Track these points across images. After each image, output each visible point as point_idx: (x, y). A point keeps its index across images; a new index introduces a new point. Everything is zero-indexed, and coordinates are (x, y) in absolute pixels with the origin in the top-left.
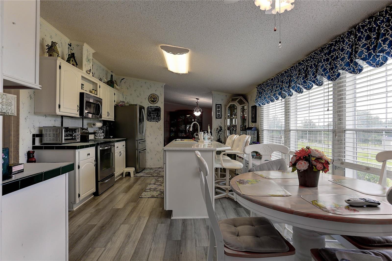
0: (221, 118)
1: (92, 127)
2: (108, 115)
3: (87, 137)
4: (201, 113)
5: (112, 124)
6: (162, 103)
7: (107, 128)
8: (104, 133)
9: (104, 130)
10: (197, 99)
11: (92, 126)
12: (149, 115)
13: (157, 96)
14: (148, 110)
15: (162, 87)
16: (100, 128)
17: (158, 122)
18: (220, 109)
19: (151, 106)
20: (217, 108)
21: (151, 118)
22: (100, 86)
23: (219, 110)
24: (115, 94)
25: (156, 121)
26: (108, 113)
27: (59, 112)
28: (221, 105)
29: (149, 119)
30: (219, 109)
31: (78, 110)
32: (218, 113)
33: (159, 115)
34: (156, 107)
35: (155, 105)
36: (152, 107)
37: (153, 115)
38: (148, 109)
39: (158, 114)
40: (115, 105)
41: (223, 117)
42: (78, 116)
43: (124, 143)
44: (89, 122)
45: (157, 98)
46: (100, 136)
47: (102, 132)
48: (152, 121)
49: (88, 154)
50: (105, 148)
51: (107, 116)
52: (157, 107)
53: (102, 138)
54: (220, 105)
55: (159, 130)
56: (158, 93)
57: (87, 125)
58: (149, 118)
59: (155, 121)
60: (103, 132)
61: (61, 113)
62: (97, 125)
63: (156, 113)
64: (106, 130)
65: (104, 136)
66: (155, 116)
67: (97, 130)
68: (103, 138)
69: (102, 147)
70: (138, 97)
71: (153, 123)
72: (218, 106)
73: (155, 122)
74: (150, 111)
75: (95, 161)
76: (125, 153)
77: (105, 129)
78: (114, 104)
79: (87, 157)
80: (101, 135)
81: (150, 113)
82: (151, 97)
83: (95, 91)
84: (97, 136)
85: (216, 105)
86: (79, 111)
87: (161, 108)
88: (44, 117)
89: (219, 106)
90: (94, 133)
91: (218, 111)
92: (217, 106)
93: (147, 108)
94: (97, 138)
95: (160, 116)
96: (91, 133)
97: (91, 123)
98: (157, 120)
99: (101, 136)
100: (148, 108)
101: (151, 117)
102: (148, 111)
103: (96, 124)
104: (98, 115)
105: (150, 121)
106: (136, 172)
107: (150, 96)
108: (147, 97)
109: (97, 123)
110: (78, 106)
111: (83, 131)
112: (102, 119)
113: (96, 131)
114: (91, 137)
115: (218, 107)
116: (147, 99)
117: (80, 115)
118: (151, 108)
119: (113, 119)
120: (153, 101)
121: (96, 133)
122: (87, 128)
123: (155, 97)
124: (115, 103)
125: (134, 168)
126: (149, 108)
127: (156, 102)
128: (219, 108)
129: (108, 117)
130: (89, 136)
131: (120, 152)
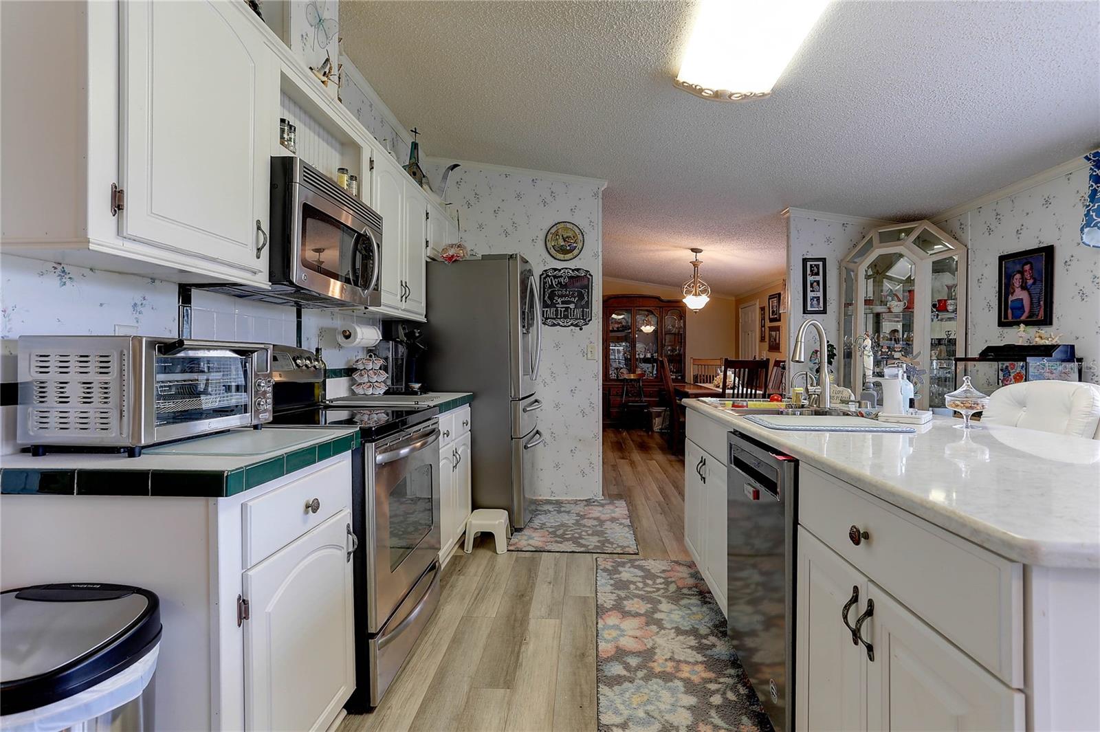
0: (824, 312)
1: (340, 347)
2: (404, 297)
3: (317, 391)
4: (708, 299)
5: (417, 335)
6: (596, 255)
7: (401, 349)
8: (388, 373)
9: (386, 359)
10: (693, 250)
11: (341, 339)
12: (549, 302)
13: (577, 231)
14: (545, 283)
15: (596, 195)
16: (371, 352)
17: (581, 329)
18: (820, 278)
19: (555, 270)
20: (809, 272)
21: (557, 315)
22: (372, 162)
23: (818, 282)
24: (427, 214)
25: (576, 325)
26: (404, 285)
27: (119, 242)
28: (824, 260)
29: (547, 319)
30: (817, 278)
31: (259, 250)
32: (813, 294)
33: (587, 302)
34: (573, 270)
35: (572, 265)
36: (560, 270)
37: (563, 303)
38: (545, 278)
39: (581, 297)
40: (429, 260)
41: (832, 306)
42: (261, 281)
43: (464, 412)
44: (327, 322)
45: (580, 237)
46: (371, 385)
47: (380, 369)
48: (559, 324)
49: (307, 507)
50: (399, 454)
51: (399, 297)
52: (578, 270)
53: (382, 392)
54: (821, 264)
55: (587, 359)
56: (580, 220)
57: (319, 336)
58: (551, 312)
59: (572, 325)
60: (385, 368)
61: (129, 245)
62: (359, 336)
63: (573, 296)
64: (396, 360)
65: (389, 383)
66: (572, 306)
67: (358, 358)
68: (385, 393)
69: (385, 451)
70: (507, 234)
71: (563, 333)
72: (811, 265)
73: (572, 327)
74: (551, 286)
75: (349, 532)
76: (469, 451)
77: (390, 356)
78: (424, 255)
79: (305, 522)
80: (375, 379)
81: (551, 297)
82: (556, 234)
83: (352, 178)
84: (360, 384)
85: (805, 261)
86: (265, 252)
87: (592, 276)
88: (52, 282)
89: (818, 266)
90: (349, 372)
91: (812, 285)
92: (809, 264)
93: (541, 275)
94: (359, 391)
95: (588, 304)
96: (337, 373)
97: (337, 329)
98: (577, 319)
99: (376, 383)
100: (543, 274)
101: (557, 311)
102: (544, 288)
103: (356, 333)
104: (366, 286)
105: (554, 325)
106: (514, 528)
107: (553, 231)
108: (542, 237)
109: (358, 330)
110: (259, 228)
111: (297, 365)
112: (382, 310)
113: (357, 361)
114: (336, 389)
115: (811, 271)
116: (541, 243)
117: (272, 278)
118: (555, 277)
119: (422, 315)
120: (563, 251)
121: (356, 370)
122: (318, 350)
123: (570, 234)
124: (429, 252)
125: (506, 512)
126: (548, 276)
127: (576, 252)
128: (817, 274)
129: (404, 305)
130: (324, 383)
131: (455, 453)
